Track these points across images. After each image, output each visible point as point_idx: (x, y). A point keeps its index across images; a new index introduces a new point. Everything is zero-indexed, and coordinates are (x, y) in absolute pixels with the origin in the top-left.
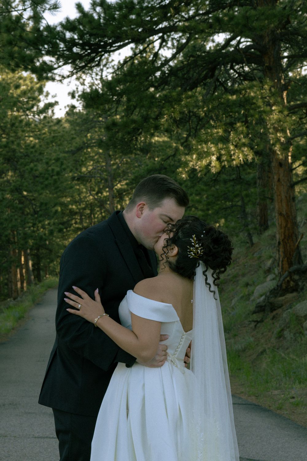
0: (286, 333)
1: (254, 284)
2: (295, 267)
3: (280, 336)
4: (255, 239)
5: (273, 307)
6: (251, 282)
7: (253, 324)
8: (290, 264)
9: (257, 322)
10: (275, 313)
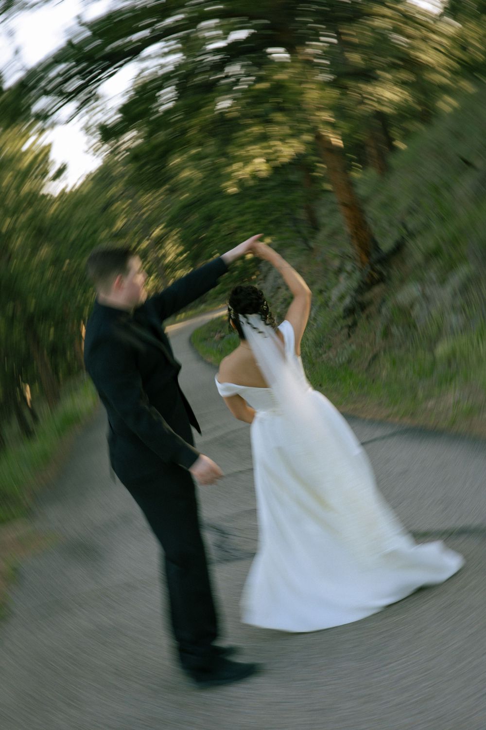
0: (394, 330)
1: (327, 289)
2: (374, 256)
3: (387, 334)
4: (312, 244)
5: (363, 307)
6: (323, 288)
7: (345, 331)
8: (368, 254)
9: (350, 327)
10: (367, 312)
